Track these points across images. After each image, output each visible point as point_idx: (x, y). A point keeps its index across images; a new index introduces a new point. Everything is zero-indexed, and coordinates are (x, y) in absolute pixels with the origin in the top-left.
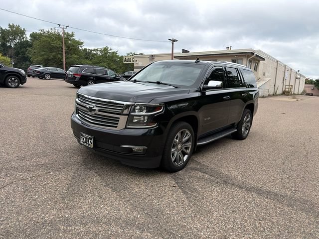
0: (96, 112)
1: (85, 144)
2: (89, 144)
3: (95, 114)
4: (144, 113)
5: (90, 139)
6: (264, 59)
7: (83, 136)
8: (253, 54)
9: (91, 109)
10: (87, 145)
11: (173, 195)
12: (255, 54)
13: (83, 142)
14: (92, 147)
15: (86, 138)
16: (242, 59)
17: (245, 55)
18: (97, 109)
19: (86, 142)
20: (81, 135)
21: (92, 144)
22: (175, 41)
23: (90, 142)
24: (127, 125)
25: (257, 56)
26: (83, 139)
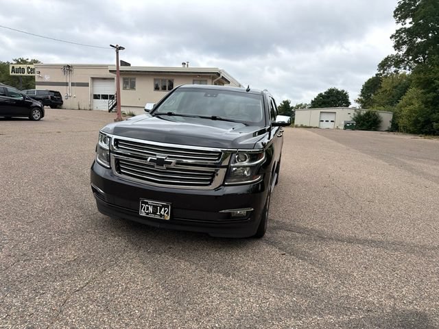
0: (172, 166)
2: (161, 215)
4: (245, 163)
5: (164, 206)
6: (229, 82)
7: (146, 203)
8: (219, 74)
9: (160, 162)
10: (157, 217)
11: (294, 264)
12: (222, 75)
13: (147, 214)
14: (168, 218)
15: (155, 207)
16: (206, 81)
17: (210, 76)
18: (174, 161)
19: (154, 213)
20: (143, 202)
21: (167, 213)
22: (120, 48)
23: (165, 211)
24: (225, 181)
25: (223, 78)
26: (148, 209)
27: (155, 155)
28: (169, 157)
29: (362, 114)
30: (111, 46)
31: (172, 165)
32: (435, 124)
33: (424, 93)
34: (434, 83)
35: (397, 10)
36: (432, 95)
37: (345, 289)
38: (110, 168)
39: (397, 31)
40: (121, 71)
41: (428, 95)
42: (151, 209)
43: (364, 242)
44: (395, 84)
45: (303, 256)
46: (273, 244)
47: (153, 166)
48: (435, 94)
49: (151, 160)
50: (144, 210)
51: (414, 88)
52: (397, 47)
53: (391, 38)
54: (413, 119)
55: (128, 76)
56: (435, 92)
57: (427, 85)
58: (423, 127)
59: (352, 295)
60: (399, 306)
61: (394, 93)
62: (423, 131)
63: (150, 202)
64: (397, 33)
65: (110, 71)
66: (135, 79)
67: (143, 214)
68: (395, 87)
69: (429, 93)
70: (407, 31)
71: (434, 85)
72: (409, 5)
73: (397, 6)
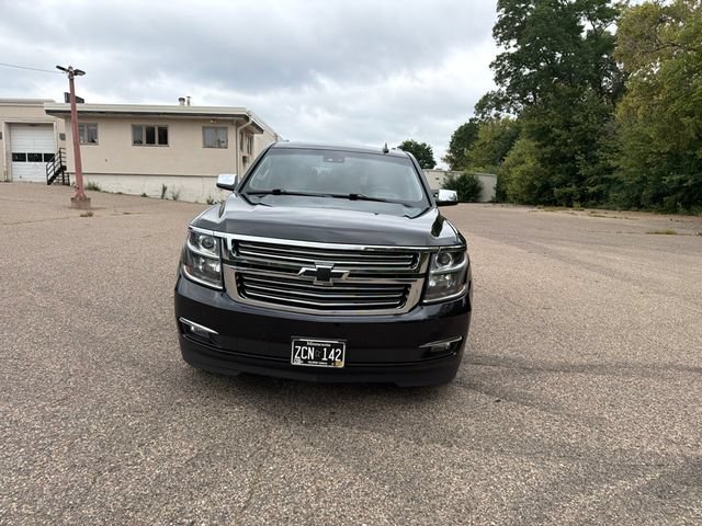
0: (344, 279)
1: (310, 364)
2: (329, 362)
3: (335, 285)
4: (448, 268)
5: (334, 346)
6: (261, 131)
7: (304, 344)
8: (247, 118)
9: (324, 275)
10: (322, 365)
11: (522, 414)
12: (252, 119)
13: (306, 361)
14: (341, 365)
15: (319, 350)
16: (226, 128)
17: (232, 121)
18: (346, 271)
19: (318, 358)
20: (297, 343)
21: (340, 358)
22: (77, 72)
23: (336, 354)
24: (422, 297)
25: (253, 124)
26: (306, 353)
27: (313, 263)
28: (336, 265)
29: (455, 178)
30: (58, 67)
31: (344, 277)
32: (556, 190)
33: (540, 147)
34: (551, 132)
35: (497, 27)
36: (549, 149)
37: (610, 440)
38: (224, 290)
39: (498, 58)
40: (79, 112)
41: (544, 150)
42: (311, 353)
43: (582, 369)
44: (496, 134)
45: (525, 400)
46: (472, 387)
47: (311, 283)
48: (553, 148)
49: (307, 273)
50: (299, 355)
51: (523, 140)
52: (499, 79)
53: (490, 66)
54: (527, 183)
55: (86, 122)
56: (553, 144)
57: (542, 135)
58: (540, 195)
59: (625, 447)
60: (689, 453)
61: (496, 146)
62: (541, 200)
63: (310, 341)
64: (498, 60)
65: (48, 112)
66: (96, 125)
67: (297, 362)
68: (497, 138)
69: (545, 146)
70: (511, 57)
71: (552, 136)
72: (513, 20)
73: (497, 20)
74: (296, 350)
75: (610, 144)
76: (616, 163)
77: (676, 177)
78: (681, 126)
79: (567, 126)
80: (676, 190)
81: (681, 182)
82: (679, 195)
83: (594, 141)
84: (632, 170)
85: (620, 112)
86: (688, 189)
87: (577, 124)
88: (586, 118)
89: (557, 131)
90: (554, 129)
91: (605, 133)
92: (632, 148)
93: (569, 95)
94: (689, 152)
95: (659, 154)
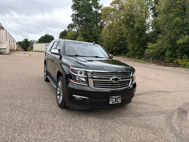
1: (114, 103)
2: (118, 102)
3: (118, 82)
9: (116, 79)
10: (116, 103)
12: (1, 25)
14: (120, 102)
15: (116, 99)
18: (120, 78)
19: (115, 101)
20: (111, 98)
21: (120, 100)
24: (132, 83)
25: (1, 27)
26: (113, 100)
28: (118, 77)
31: (120, 80)
38: (89, 86)
39: (73, 14)
42: (114, 100)
45: (141, 103)
52: (73, 20)
57: (85, 36)
61: (72, 38)
63: (114, 97)
64: (72, 15)
67: (111, 103)
68: (72, 36)
69: (86, 39)
70: (76, 15)
71: (87, 36)
72: (76, 5)
73: (72, 4)
74: (111, 100)
75: (101, 39)
76: (103, 44)
77: (116, 48)
78: (117, 36)
79: (91, 34)
80: (115, 51)
81: (117, 49)
82: (116, 52)
83: (97, 38)
84: (107, 46)
85: (103, 32)
86: (118, 51)
87: (93, 34)
88: (95, 33)
89: (89, 35)
90: (88, 35)
91: (99, 37)
92: (106, 41)
93: (91, 26)
94: (118, 42)
95: (112, 42)
